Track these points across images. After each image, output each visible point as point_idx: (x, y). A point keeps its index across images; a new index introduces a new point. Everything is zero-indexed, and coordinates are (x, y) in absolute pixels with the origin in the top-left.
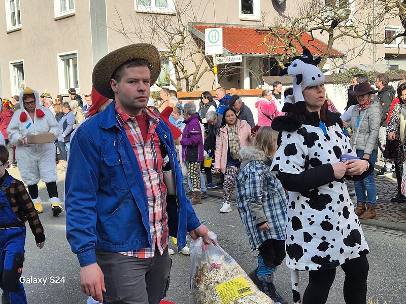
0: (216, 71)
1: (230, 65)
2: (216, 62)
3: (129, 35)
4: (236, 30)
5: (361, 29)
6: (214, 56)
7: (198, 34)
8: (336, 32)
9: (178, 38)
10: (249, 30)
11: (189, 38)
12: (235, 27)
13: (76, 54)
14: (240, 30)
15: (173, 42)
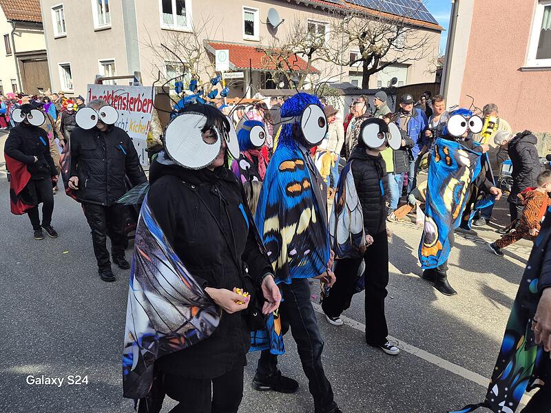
0: (224, 83)
1: (234, 79)
2: (224, 76)
3: (157, 49)
4: (241, 48)
5: (332, 54)
6: (222, 72)
7: (211, 50)
8: (314, 55)
9: (195, 54)
10: (250, 48)
11: (204, 55)
12: (240, 45)
13: (113, 61)
14: (244, 48)
15: (191, 57)
